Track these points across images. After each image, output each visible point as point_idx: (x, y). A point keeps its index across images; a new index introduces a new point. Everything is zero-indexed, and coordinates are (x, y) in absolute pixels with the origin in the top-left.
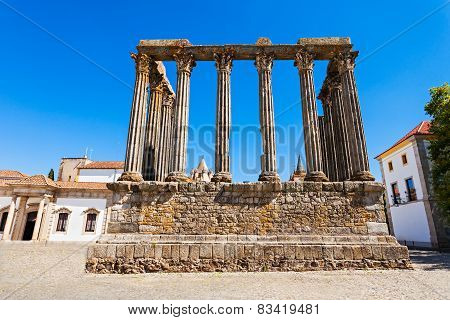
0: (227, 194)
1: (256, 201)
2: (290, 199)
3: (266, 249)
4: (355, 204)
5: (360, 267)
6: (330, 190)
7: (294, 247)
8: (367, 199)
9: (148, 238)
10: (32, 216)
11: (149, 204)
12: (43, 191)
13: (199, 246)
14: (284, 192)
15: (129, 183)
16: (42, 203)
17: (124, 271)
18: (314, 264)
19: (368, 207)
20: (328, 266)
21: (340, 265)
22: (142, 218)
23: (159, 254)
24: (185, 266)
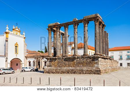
0: (66, 59)
1: (72, 60)
2: (78, 60)
3: (72, 70)
4: (92, 60)
5: (90, 74)
6: (87, 58)
7: (77, 70)
8: (95, 59)
9: (53, 68)
10: (39, 62)
11: (53, 61)
12: (40, 57)
13: (61, 69)
14: (77, 58)
15: (49, 58)
16: (40, 59)
17: (49, 73)
18: (80, 73)
19: (95, 61)
20: (83, 73)
21: (86, 73)
22: (52, 64)
23: (54, 71)
24: (58, 73)
